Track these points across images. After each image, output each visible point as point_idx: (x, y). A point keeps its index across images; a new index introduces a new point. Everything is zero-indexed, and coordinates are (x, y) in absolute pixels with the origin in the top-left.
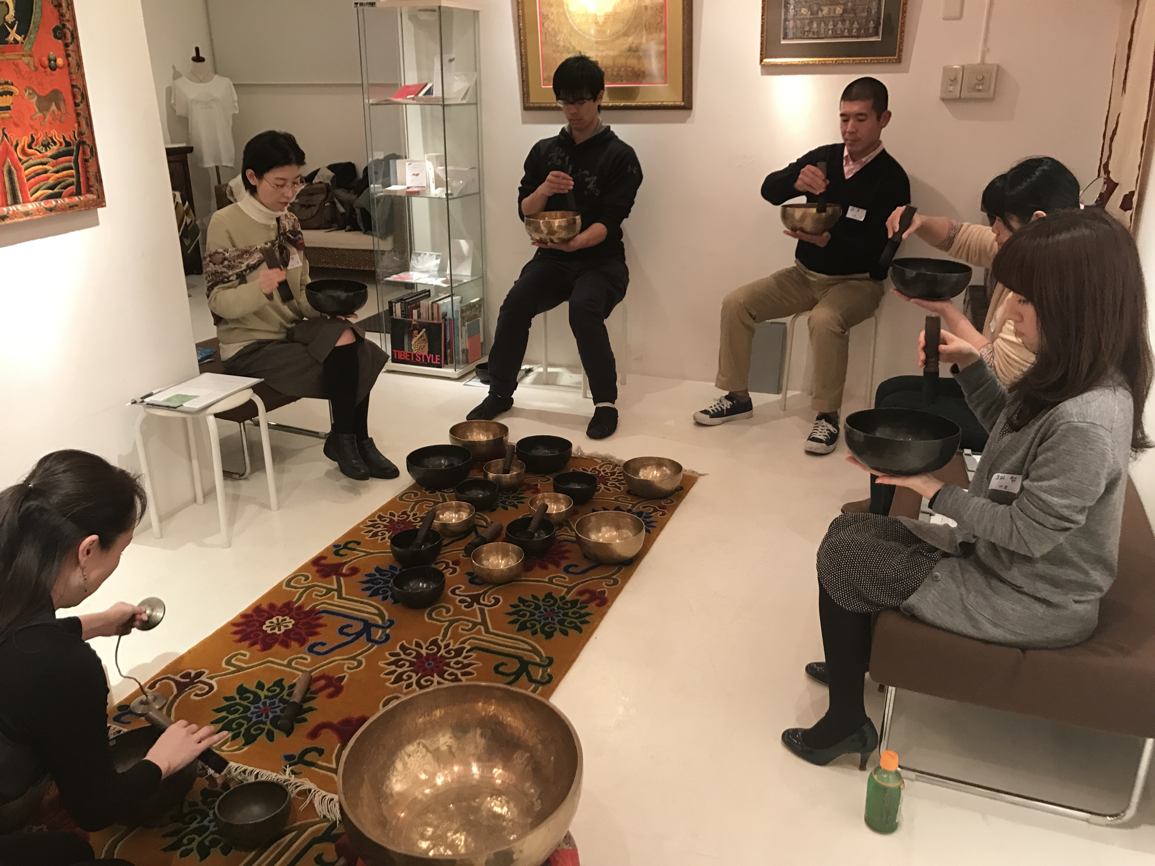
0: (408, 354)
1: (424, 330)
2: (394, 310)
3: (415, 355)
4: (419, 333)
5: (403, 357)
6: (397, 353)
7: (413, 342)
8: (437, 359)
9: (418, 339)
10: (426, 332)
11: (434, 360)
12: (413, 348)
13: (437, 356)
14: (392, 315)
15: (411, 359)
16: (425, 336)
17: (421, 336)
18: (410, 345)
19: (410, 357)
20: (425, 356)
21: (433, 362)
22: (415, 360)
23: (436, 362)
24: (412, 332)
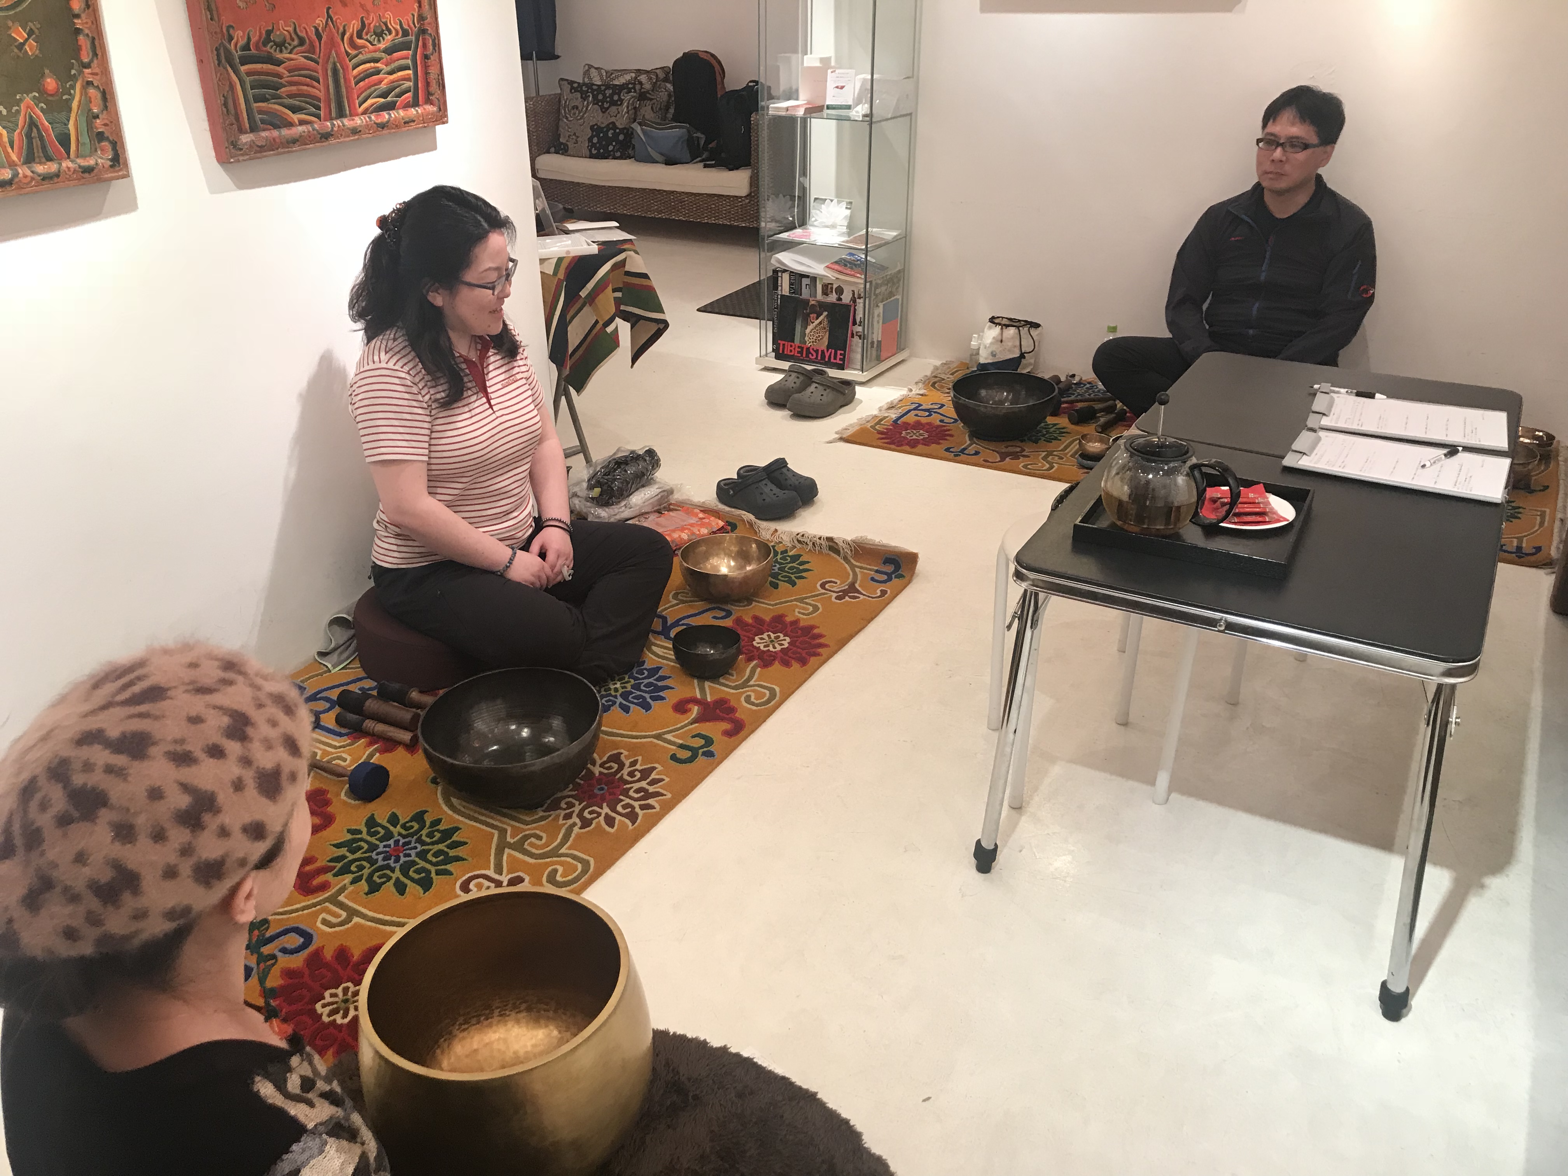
0: (799, 347)
1: (825, 313)
2: (779, 282)
3: (808, 349)
4: (817, 319)
5: (791, 351)
6: (784, 345)
7: (808, 331)
8: (839, 356)
9: (816, 326)
10: (827, 316)
11: (835, 358)
12: (807, 338)
13: (839, 352)
14: (777, 289)
15: (802, 356)
16: (826, 323)
17: (820, 323)
18: (803, 335)
19: (801, 353)
20: (823, 352)
21: (832, 360)
22: (807, 356)
23: (838, 361)
24: (808, 315)
